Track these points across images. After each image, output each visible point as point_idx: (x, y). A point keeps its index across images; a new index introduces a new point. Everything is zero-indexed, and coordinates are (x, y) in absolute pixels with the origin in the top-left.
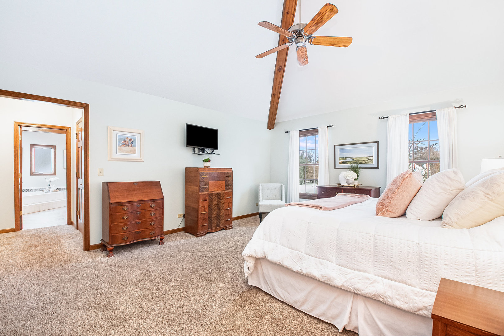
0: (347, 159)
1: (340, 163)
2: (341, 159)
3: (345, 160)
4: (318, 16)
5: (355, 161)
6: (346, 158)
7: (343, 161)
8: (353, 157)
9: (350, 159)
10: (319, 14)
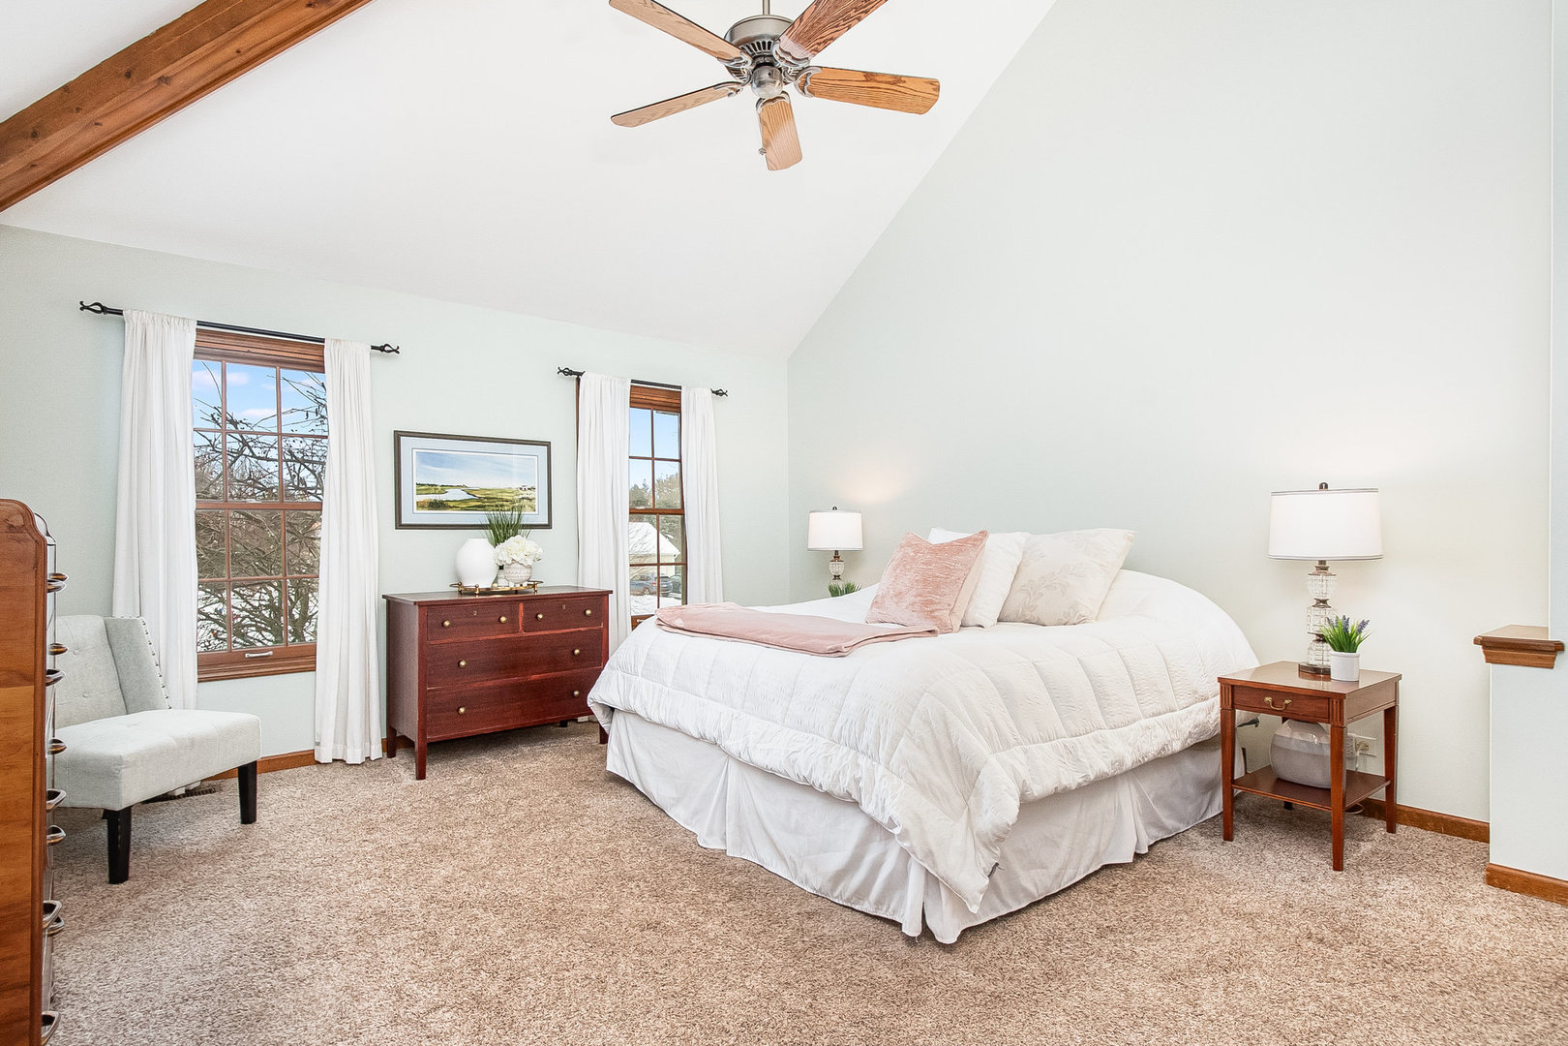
0: (450, 490)
1: (421, 505)
2: (422, 488)
3: (440, 493)
4: (889, 83)
5: (479, 500)
6: (444, 489)
7: (432, 497)
8: (472, 484)
9: (459, 490)
10: (897, 80)
